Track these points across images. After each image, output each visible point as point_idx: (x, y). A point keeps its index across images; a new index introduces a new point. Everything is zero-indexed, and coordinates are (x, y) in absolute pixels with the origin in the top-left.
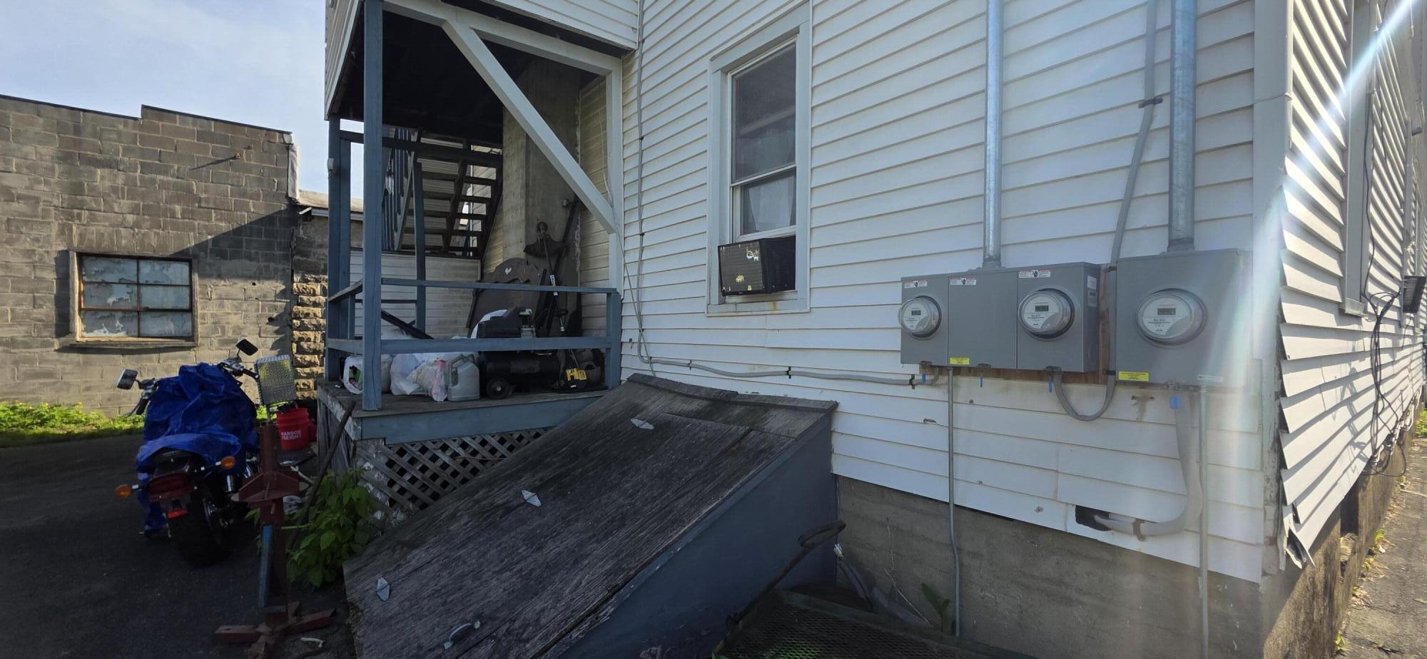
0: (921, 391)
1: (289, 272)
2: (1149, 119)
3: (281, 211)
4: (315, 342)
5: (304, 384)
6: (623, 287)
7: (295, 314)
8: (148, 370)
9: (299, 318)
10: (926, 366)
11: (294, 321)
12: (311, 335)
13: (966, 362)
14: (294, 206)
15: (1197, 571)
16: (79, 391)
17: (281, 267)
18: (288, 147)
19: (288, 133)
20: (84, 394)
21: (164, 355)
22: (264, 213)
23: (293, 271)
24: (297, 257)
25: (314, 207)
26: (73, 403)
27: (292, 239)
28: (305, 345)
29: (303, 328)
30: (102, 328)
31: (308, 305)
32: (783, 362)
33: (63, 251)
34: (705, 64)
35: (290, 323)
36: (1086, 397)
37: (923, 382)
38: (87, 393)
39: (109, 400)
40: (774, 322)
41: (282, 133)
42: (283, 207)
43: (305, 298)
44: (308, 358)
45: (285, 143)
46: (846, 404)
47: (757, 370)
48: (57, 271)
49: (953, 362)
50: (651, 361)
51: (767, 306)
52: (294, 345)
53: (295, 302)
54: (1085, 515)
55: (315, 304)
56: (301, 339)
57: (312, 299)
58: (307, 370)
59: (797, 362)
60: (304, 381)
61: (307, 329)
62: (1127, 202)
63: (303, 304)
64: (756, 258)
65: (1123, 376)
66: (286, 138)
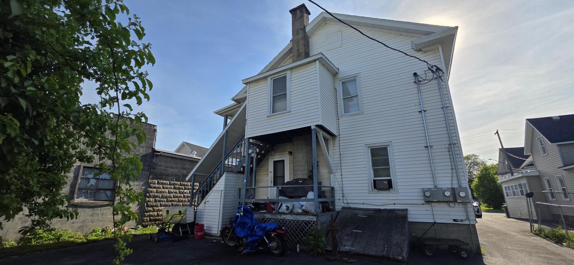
0: (424, 206)
1: (148, 175)
2: (452, 171)
3: (149, 153)
4: (152, 202)
5: (146, 219)
7: (148, 191)
8: (96, 214)
9: (148, 193)
10: (426, 202)
11: (147, 194)
12: (151, 199)
13: (436, 200)
14: (154, 151)
15: (469, 224)
16: (70, 224)
17: (146, 173)
18: (155, 131)
19: (156, 126)
20: (71, 225)
21: (102, 208)
22: (144, 153)
23: (149, 175)
24: (152, 170)
25: (163, 152)
26: (67, 229)
27: (151, 163)
28: (149, 203)
29: (150, 197)
30: (82, 197)
31: (152, 188)
32: (393, 202)
33: (79, 166)
34: (363, 145)
35: (145, 195)
36: (452, 205)
37: (425, 204)
38: (73, 225)
39: (80, 227)
40: (389, 195)
41: (154, 126)
42: (150, 151)
43: (152, 185)
44: (149, 209)
45: (154, 129)
46: (409, 209)
47: (385, 204)
48: (74, 173)
49: (434, 200)
50: (348, 203)
51: (388, 192)
52: (146, 203)
53: (148, 187)
54: (454, 220)
56: (148, 201)
57: (154, 185)
58: (148, 214)
59: (396, 202)
60: (146, 218)
61: (151, 197)
62: (452, 180)
63: (151, 188)
64: (386, 183)
65: (458, 201)
66: (155, 127)
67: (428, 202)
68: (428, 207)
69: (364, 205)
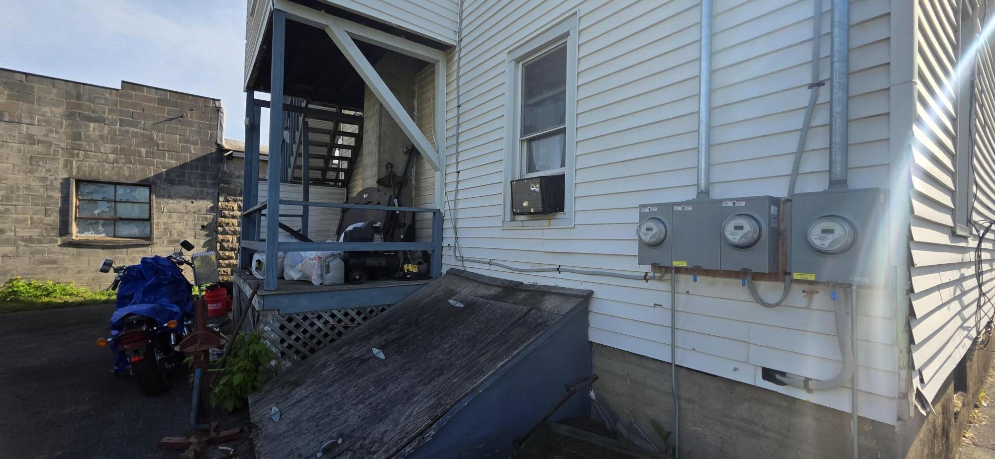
0: (652, 284)
1: (216, 194)
2: (815, 98)
3: (212, 153)
4: (232, 243)
5: (224, 271)
6: (445, 208)
7: (220, 223)
8: (120, 260)
9: (222, 226)
10: (656, 267)
11: (219, 228)
12: (230, 237)
13: (684, 264)
14: (221, 149)
15: (850, 416)
16: (73, 274)
17: (211, 191)
18: (218, 110)
19: (219, 100)
20: (76, 275)
21: (131, 250)
22: (201, 154)
23: (219, 194)
24: (222, 185)
25: (234, 151)
26: (69, 281)
27: (219, 172)
28: (225, 245)
29: (225, 233)
30: (90, 230)
31: (228, 218)
32: (555, 262)
33: (66, 178)
34: (504, 56)
35: (216, 230)
36: (770, 290)
37: (653, 278)
38: (78, 275)
39: (93, 280)
40: (549, 234)
41: (214, 100)
42: (214, 150)
43: (226, 212)
44: (227, 253)
45: (216, 107)
46: (599, 292)
47: (537, 267)
48: (62, 192)
49: (675, 264)
50: (462, 259)
51: (545, 223)
52: (218, 245)
53: (220, 215)
54: (769, 374)
55: (233, 217)
56: (223, 241)
57: (232, 213)
58: (227, 262)
59: (565, 262)
60: (224, 269)
61: (228, 234)
62: (800, 154)
63: (225, 217)
65: (796, 276)
66: (217, 103)
67: (662, 270)
68: (659, 291)
69: (492, 267)
